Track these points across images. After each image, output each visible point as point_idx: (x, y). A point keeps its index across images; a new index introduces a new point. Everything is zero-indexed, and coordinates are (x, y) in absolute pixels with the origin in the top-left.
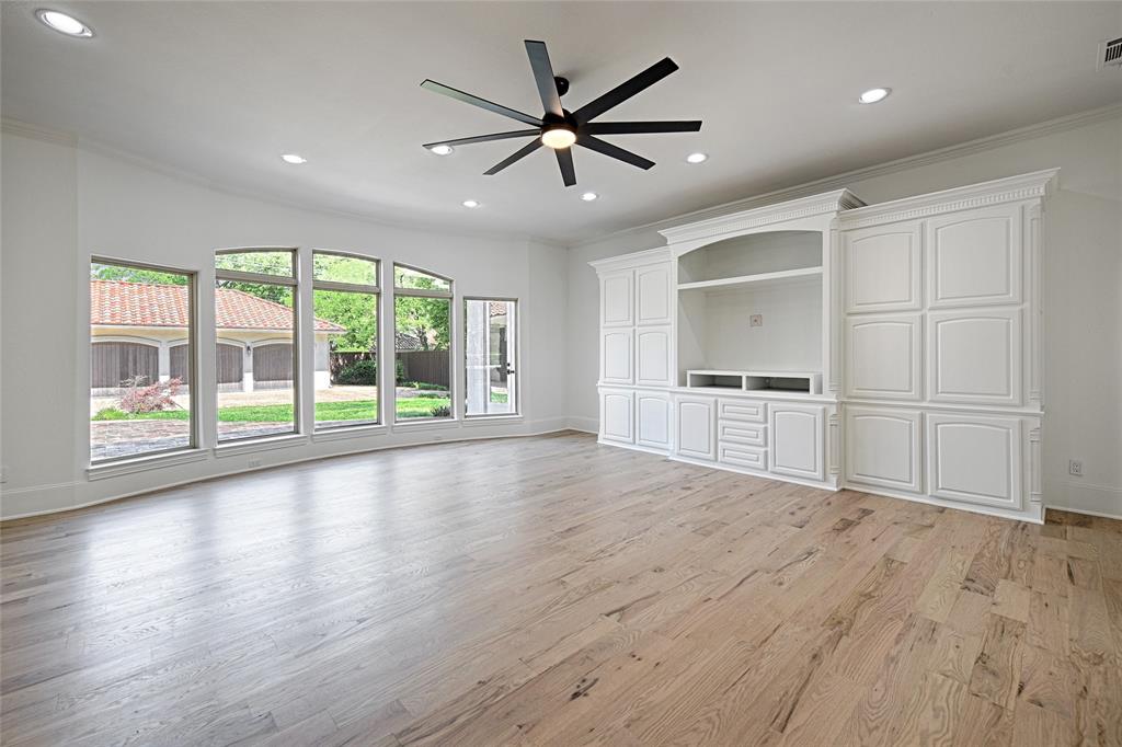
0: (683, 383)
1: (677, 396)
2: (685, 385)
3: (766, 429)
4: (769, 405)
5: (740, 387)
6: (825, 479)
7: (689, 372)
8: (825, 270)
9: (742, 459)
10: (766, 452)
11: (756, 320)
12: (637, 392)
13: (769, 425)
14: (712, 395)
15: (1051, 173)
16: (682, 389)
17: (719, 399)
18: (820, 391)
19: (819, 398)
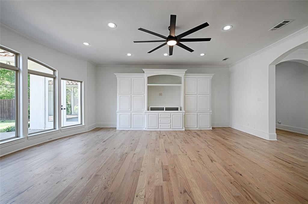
0: (148, 110)
1: (147, 114)
2: (149, 110)
3: (171, 119)
4: (171, 114)
5: (164, 110)
6: (183, 128)
7: (150, 107)
8: (182, 85)
9: (165, 127)
10: (171, 125)
11: (161, 94)
12: (132, 113)
13: (171, 118)
14: (157, 113)
15: (213, 74)
16: (148, 111)
17: (159, 113)
18: (181, 110)
19: (181, 111)
